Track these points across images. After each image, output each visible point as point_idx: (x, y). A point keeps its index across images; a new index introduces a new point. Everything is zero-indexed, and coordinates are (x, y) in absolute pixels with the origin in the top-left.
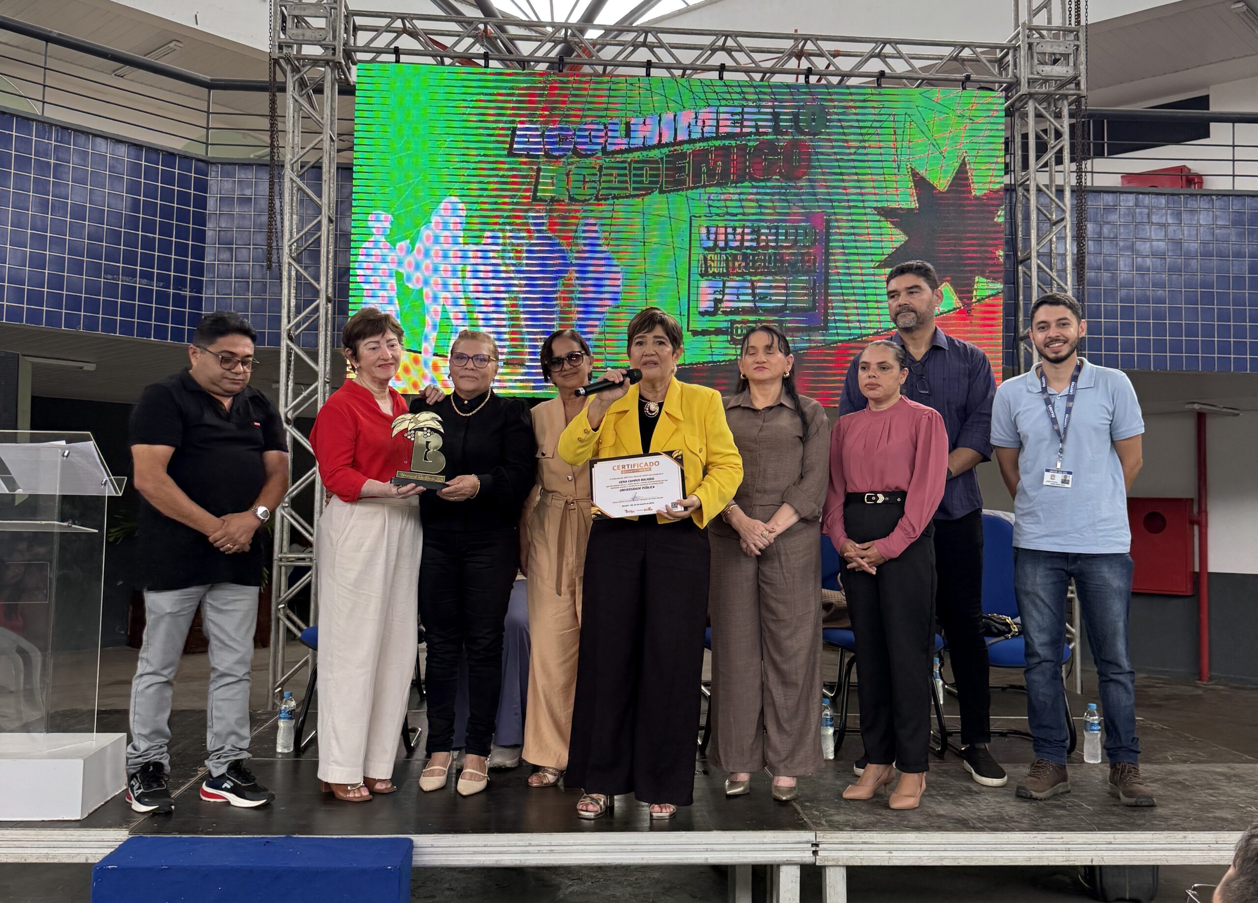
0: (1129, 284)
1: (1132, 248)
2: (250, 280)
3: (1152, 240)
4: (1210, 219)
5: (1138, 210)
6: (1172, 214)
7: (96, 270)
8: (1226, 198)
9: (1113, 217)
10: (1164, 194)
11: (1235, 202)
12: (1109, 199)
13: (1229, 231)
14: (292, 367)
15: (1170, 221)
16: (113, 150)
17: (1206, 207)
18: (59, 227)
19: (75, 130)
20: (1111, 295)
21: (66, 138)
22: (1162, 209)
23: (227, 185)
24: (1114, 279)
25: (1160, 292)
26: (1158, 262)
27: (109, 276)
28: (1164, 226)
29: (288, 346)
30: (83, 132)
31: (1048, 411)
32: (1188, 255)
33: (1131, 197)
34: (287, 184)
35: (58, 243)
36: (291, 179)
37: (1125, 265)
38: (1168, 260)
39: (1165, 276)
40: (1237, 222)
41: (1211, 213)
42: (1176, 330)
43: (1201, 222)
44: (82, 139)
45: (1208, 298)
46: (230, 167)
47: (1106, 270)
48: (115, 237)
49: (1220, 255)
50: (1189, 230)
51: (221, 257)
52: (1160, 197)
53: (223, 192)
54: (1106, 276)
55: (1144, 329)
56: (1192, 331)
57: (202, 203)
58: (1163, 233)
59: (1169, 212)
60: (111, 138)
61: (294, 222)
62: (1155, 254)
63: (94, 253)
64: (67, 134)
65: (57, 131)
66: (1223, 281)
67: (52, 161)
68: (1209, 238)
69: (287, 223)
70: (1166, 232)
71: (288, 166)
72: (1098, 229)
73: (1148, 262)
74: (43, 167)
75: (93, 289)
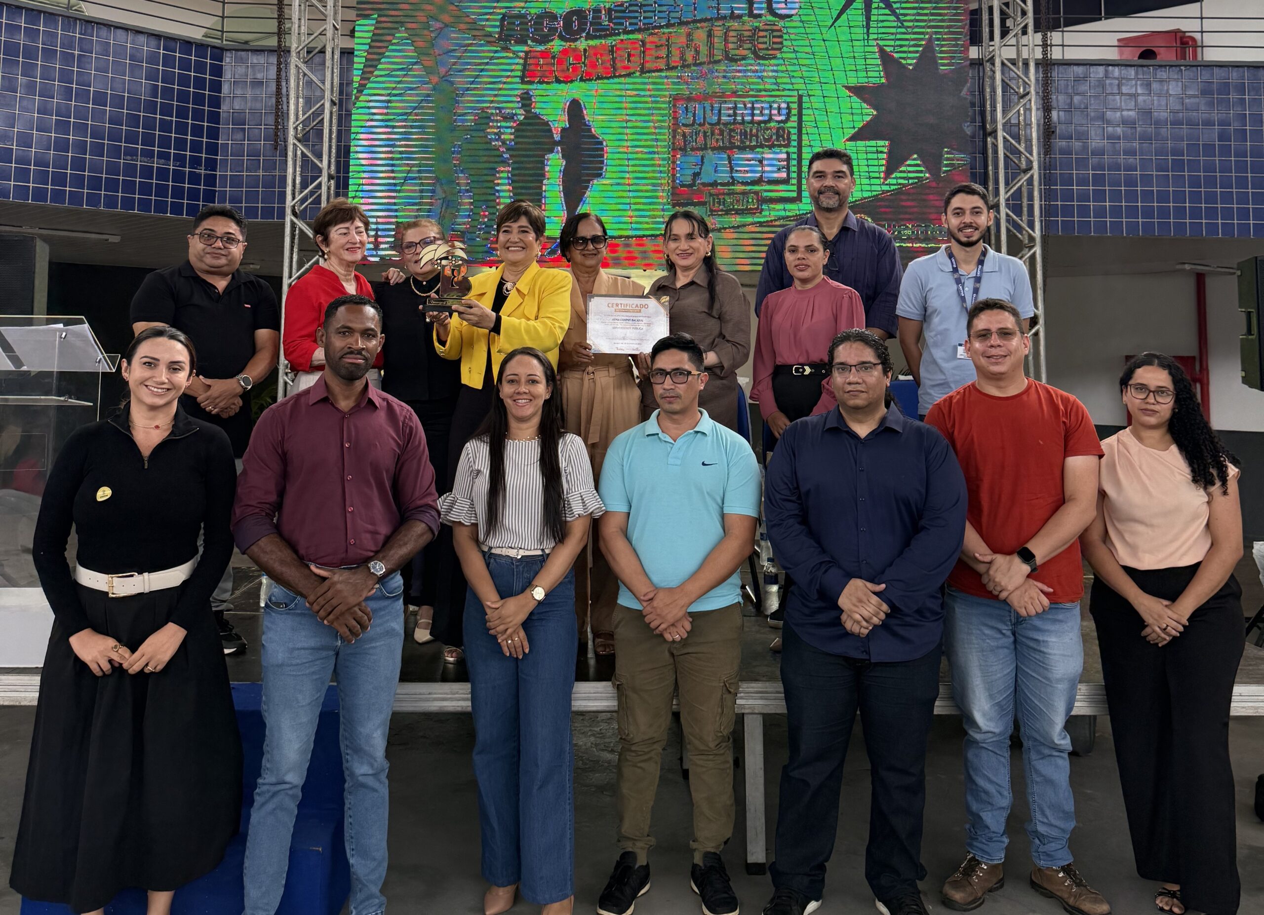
0: (1100, 152)
1: (1102, 117)
2: (262, 158)
3: (1123, 110)
4: (1180, 89)
5: (1108, 82)
6: (1142, 85)
7: (115, 152)
8: (1194, 69)
9: (1083, 88)
10: (1134, 66)
11: (1203, 72)
12: (1079, 70)
13: (1197, 100)
14: (296, 241)
15: (1139, 91)
16: (133, 40)
17: (1176, 77)
18: (81, 114)
19: (97, 23)
20: (1082, 163)
21: (89, 31)
22: (1131, 79)
23: (241, 70)
24: (1085, 148)
25: (1131, 160)
26: (1129, 131)
27: (129, 158)
28: (1134, 96)
29: (292, 221)
30: (105, 25)
31: (958, 290)
32: (1158, 123)
33: (1101, 69)
34: (293, 71)
35: (81, 129)
36: (297, 66)
37: (1096, 134)
38: (1138, 129)
39: (1136, 145)
40: (1206, 92)
41: (1180, 84)
42: (1147, 196)
43: (1171, 92)
44: (104, 32)
45: (1178, 165)
46: (243, 53)
47: (1077, 139)
48: (134, 120)
49: (1191, 123)
50: (1159, 101)
51: (235, 137)
52: (1129, 68)
53: (236, 76)
54: (1077, 145)
55: (1116, 196)
56: (1163, 197)
57: (217, 87)
58: (1133, 103)
59: (1139, 82)
60: (131, 30)
61: (300, 105)
62: (1125, 122)
63: (114, 136)
64: (90, 27)
65: (81, 25)
66: (1193, 148)
67: (76, 52)
68: (1178, 107)
69: (292, 107)
70: (1136, 101)
71: (293, 54)
72: (1069, 101)
73: (1119, 130)
74: (68, 58)
75: (113, 169)
